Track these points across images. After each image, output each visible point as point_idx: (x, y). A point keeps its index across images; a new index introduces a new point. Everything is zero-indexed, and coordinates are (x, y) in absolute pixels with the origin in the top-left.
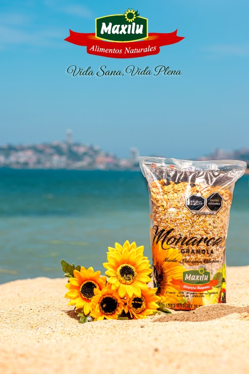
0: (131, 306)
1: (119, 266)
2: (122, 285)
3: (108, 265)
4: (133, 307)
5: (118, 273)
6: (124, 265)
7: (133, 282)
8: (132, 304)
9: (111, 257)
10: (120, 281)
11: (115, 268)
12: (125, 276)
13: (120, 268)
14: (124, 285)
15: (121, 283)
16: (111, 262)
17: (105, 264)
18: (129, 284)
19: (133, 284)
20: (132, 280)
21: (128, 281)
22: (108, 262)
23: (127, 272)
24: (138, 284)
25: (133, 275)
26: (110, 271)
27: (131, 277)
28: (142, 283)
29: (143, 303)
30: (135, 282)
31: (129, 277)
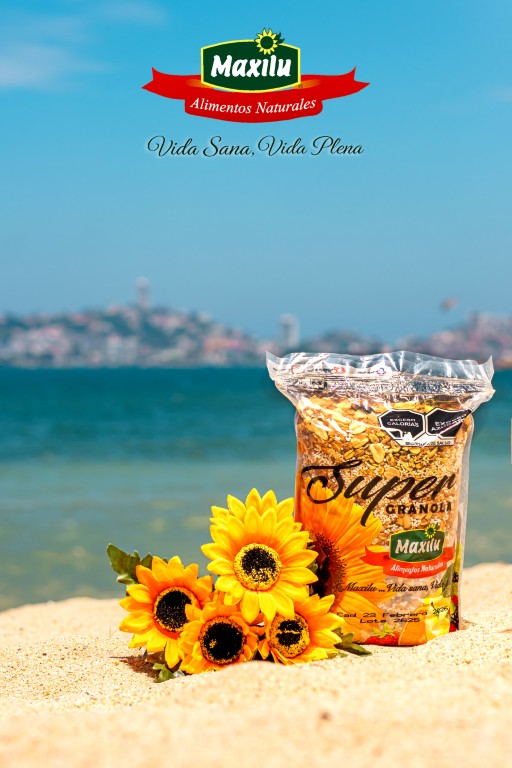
0: (276, 641)
1: (238, 550)
2: (248, 592)
3: (213, 549)
4: (281, 642)
5: (238, 565)
6: (251, 547)
7: (273, 586)
8: (278, 635)
9: (220, 531)
10: (245, 585)
11: (231, 556)
12: (254, 571)
13: (241, 554)
14: (254, 593)
15: (247, 588)
16: (221, 542)
17: (206, 548)
18: (266, 591)
19: (275, 588)
20: (271, 581)
21: (262, 584)
22: (213, 542)
23: (257, 562)
24: (285, 589)
25: (274, 569)
26: (219, 563)
27: (268, 573)
28: (296, 585)
29: (303, 631)
30: (278, 584)
31: (264, 574)
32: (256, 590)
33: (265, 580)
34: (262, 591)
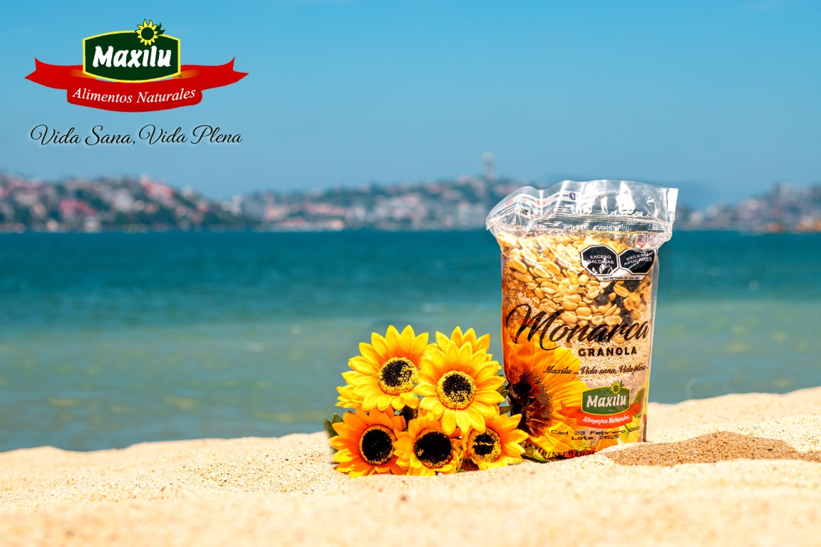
0: (472, 451)
1: (441, 377)
2: (448, 411)
4: (476, 452)
5: (440, 389)
6: (451, 373)
7: (468, 405)
8: (474, 447)
9: (427, 361)
10: (445, 405)
11: (434, 381)
12: (452, 393)
13: (443, 379)
14: (453, 411)
15: (447, 407)
16: (427, 369)
18: (463, 409)
19: (470, 408)
20: (467, 402)
21: (459, 404)
23: (456, 386)
24: (478, 408)
25: (469, 392)
26: (424, 386)
27: (465, 395)
28: (487, 405)
29: (496, 444)
30: (472, 404)
31: (461, 396)
32: (455, 409)
33: (461, 401)
34: (459, 409)
